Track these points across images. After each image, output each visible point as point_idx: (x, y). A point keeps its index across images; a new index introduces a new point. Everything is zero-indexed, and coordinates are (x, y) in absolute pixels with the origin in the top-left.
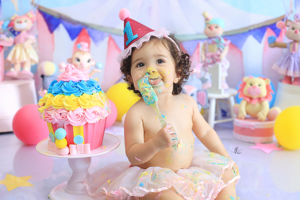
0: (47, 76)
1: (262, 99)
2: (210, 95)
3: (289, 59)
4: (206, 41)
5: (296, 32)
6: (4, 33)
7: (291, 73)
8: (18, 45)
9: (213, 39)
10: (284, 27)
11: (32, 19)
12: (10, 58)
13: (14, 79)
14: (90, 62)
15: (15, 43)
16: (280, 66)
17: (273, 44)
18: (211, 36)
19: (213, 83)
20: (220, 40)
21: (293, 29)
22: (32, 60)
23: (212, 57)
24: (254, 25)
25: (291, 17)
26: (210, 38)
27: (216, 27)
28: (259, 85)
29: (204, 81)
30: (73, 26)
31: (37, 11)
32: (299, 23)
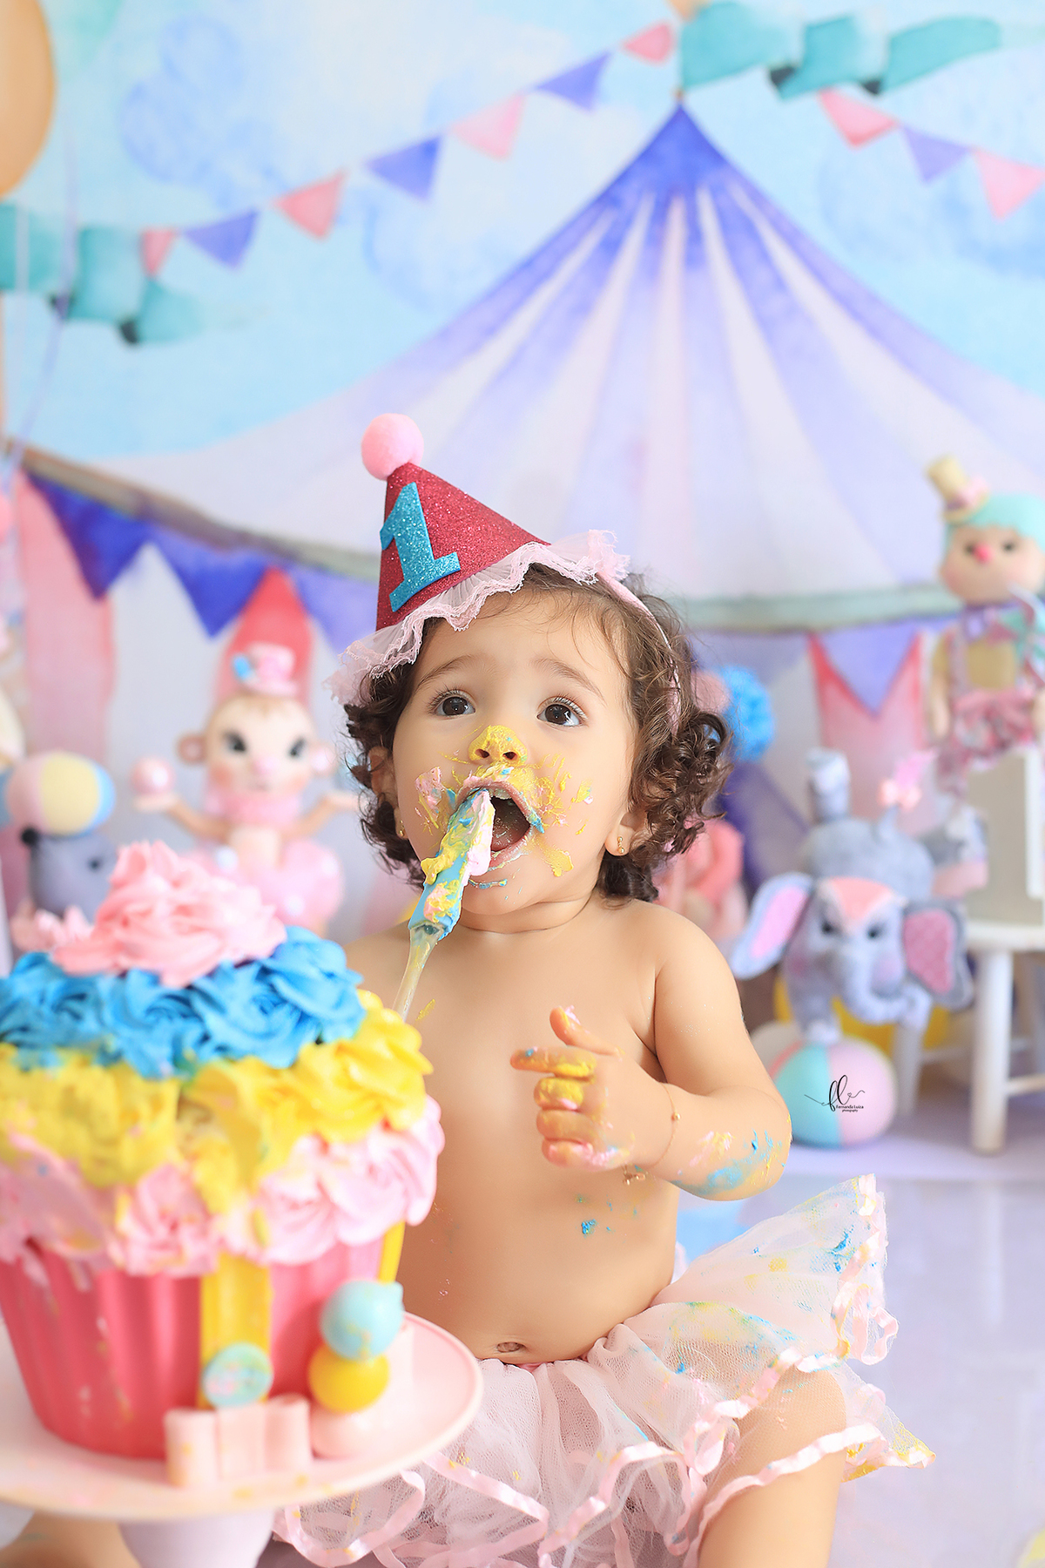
0: (57, 838)
2: (979, 933)
4: (953, 627)
9: (992, 615)
14: (306, 754)
18: (981, 595)
19: (992, 862)
20: (1029, 613)
23: (990, 714)
26: (974, 608)
27: (1009, 547)
29: (941, 849)
30: (215, 559)
31: (18, 482)
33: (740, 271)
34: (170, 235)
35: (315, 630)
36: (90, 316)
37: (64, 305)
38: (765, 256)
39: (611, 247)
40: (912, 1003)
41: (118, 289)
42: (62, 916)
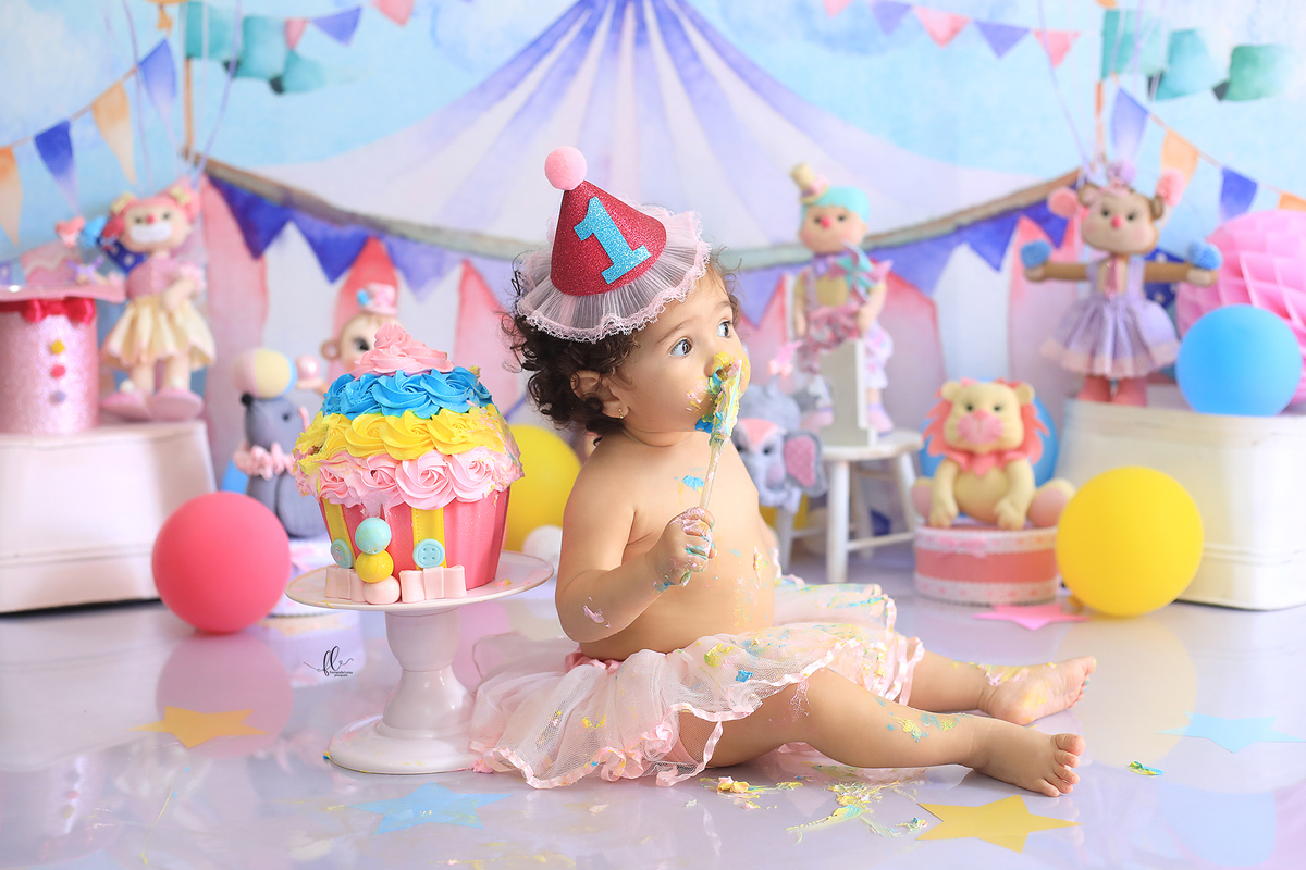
1: (1009, 456)
2: (830, 451)
3: (1096, 317)
4: (808, 269)
5: (1115, 224)
6: (87, 258)
7: (1105, 366)
8: (141, 299)
9: (831, 260)
10: (1073, 210)
11: (187, 207)
12: (116, 344)
13: (130, 418)
15: (130, 294)
16: (1066, 344)
17: (1040, 270)
18: (825, 248)
19: (836, 410)
20: (855, 258)
21: (1106, 213)
22: (194, 352)
23: (831, 321)
24: (972, 209)
25: (1099, 177)
27: (841, 218)
28: (997, 409)
29: (805, 402)
30: (334, 231)
31: (204, 182)
32: (1124, 193)
33: (670, 48)
34: (304, 22)
35: (399, 275)
36: (249, 75)
37: (234, 68)
38: (686, 39)
39: (589, 33)
40: (790, 495)
41: (270, 57)
42: (268, 449)
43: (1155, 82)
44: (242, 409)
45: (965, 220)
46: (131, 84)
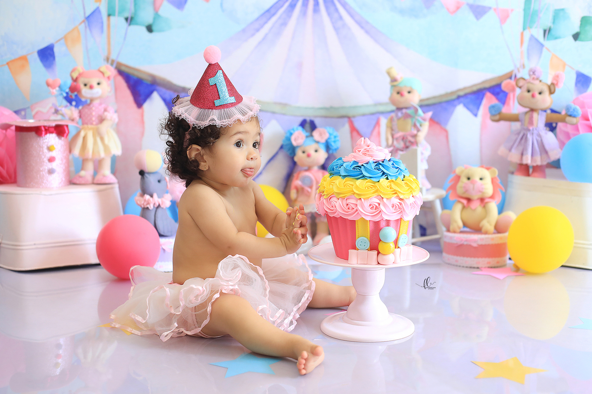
1: (487, 200)
3: (524, 138)
4: (393, 114)
5: (533, 96)
7: (528, 160)
8: (88, 127)
9: (404, 111)
16: (510, 150)
17: (498, 116)
18: (401, 106)
20: (416, 111)
21: (529, 91)
23: (404, 138)
24: (465, 88)
25: (524, 74)
26: (399, 109)
27: (409, 92)
28: (481, 179)
32: (537, 82)
33: (329, 14)
34: (162, 0)
36: (137, 24)
37: (129, 20)
38: (337, 10)
39: (292, 6)
41: (146, 16)
42: (152, 196)
43: (547, 32)
44: (140, 177)
45: (461, 93)
46: (82, 27)
